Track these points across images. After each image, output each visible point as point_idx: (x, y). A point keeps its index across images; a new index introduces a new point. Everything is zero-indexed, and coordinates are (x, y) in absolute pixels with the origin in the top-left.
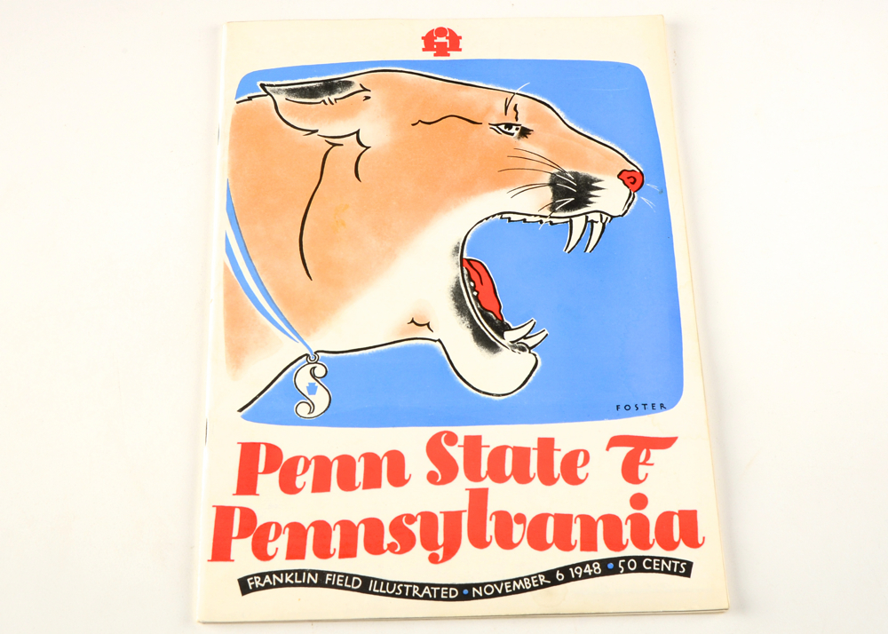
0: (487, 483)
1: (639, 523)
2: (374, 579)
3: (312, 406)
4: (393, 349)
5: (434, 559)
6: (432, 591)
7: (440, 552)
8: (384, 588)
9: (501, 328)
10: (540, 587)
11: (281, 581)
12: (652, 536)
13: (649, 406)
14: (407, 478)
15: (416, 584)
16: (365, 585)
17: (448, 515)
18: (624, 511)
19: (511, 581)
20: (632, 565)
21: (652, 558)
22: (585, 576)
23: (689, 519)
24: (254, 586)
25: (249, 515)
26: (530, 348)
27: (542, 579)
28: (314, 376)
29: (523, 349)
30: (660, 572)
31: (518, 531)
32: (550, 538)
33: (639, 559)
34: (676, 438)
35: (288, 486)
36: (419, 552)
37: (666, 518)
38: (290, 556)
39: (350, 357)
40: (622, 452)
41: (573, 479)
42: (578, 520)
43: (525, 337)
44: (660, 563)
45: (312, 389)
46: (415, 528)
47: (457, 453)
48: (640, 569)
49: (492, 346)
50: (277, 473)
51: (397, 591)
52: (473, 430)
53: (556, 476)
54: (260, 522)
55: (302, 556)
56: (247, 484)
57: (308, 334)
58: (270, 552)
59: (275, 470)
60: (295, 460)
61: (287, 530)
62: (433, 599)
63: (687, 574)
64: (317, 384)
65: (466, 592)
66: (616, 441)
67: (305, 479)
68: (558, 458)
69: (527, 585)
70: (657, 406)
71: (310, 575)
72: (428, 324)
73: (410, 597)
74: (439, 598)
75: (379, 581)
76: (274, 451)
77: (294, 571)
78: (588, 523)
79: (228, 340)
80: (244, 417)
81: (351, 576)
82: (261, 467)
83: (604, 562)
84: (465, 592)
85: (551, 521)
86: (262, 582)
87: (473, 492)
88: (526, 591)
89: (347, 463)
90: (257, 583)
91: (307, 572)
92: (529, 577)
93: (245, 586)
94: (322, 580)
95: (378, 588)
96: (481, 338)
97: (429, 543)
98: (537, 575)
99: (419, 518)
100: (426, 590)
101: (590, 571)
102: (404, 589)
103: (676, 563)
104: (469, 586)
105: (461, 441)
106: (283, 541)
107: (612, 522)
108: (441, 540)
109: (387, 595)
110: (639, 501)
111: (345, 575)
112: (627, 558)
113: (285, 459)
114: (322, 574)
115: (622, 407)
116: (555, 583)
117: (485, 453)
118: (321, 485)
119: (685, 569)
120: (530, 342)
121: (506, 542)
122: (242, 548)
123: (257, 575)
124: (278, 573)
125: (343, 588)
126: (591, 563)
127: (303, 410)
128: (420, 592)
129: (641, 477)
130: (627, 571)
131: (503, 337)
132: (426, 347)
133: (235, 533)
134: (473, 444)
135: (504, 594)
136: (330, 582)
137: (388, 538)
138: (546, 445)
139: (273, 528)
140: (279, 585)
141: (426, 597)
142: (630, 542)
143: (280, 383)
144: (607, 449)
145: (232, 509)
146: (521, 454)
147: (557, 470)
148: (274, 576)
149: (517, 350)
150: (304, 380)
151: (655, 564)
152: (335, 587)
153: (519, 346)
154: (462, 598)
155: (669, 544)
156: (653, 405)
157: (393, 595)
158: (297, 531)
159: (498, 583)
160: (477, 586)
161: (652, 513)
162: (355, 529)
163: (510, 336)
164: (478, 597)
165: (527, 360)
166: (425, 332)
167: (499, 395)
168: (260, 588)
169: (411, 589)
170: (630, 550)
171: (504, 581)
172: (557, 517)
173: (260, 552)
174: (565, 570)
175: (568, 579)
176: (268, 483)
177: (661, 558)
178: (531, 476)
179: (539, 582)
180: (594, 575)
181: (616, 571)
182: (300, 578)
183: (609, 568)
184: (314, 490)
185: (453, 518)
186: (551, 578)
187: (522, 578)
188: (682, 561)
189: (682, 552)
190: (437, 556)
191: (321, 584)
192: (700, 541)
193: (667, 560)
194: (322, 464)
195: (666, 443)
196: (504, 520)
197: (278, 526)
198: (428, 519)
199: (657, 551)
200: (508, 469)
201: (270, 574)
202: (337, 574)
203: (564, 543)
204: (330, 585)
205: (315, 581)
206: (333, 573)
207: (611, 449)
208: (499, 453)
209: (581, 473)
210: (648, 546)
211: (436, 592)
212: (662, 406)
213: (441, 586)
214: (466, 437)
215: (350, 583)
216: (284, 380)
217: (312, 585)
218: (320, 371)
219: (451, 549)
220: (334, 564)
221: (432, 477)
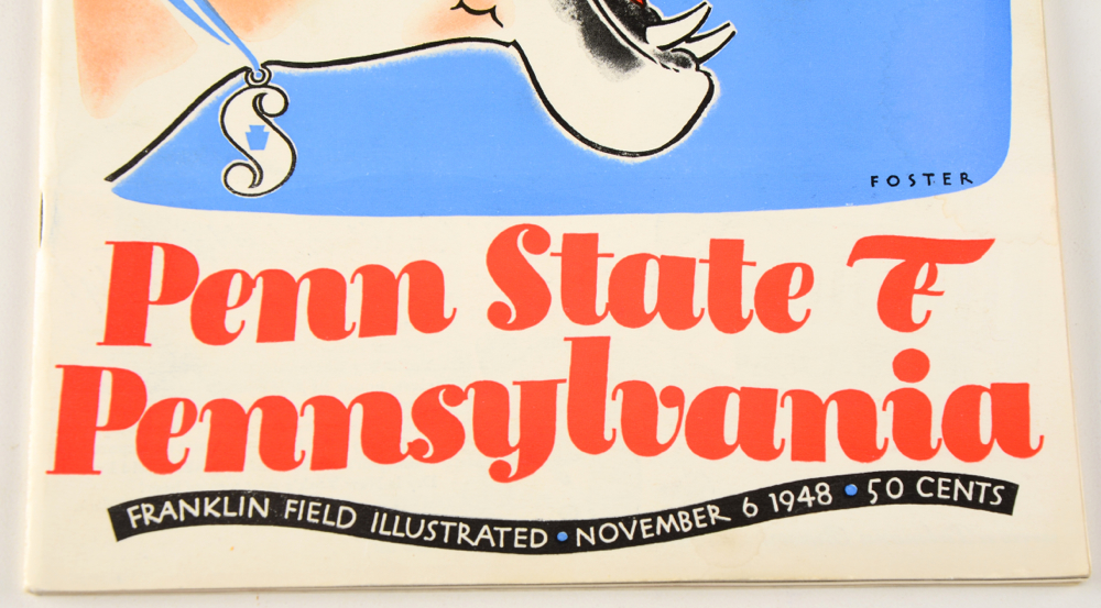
0: (608, 327)
1: (911, 409)
2: (382, 510)
3: (258, 173)
4: (421, 60)
5: (500, 473)
6: (496, 535)
7: (513, 460)
8: (401, 528)
9: (642, 21)
10: (710, 529)
11: (196, 513)
12: (936, 432)
13: (938, 179)
14: (447, 315)
15: (465, 521)
16: (365, 521)
17: (528, 388)
18: (880, 384)
19: (653, 516)
20: (895, 488)
21: (936, 475)
22: (801, 509)
23: (1013, 402)
24: (140, 522)
25: (129, 385)
26: (699, 61)
27: (715, 515)
28: (260, 112)
29: (684, 63)
30: (950, 502)
31: (667, 421)
32: (731, 433)
33: (910, 477)
34: (991, 242)
35: (210, 328)
36: (471, 460)
37: (965, 399)
38: (213, 464)
39: (335, 74)
40: (881, 268)
41: (778, 320)
42: (789, 400)
43: (688, 39)
44: (952, 485)
45: (257, 138)
46: (464, 413)
47: (548, 267)
48: (911, 497)
49: (620, 56)
50: (187, 303)
51: (426, 532)
52: (580, 224)
53: (745, 315)
54: (153, 398)
55: (237, 464)
56: (126, 324)
57: (248, 28)
58: (174, 455)
59: (183, 297)
60: (223, 278)
61: (208, 413)
62: (497, 549)
63: (1007, 508)
64: (268, 128)
65: (563, 536)
66: (868, 248)
67: (244, 316)
68: (750, 280)
69: (685, 523)
70: (955, 178)
71: (253, 502)
72: (492, 11)
73: (453, 544)
74: (509, 548)
75: (392, 514)
76: (180, 262)
77: (222, 494)
78: (808, 407)
79: (83, 35)
80: (118, 192)
81: (335, 504)
82: (155, 290)
83: (837, 483)
84: (561, 537)
85: (733, 403)
86: (156, 514)
87: (578, 344)
88: (682, 535)
89: (327, 284)
90: (148, 517)
91: (248, 495)
92: (689, 509)
93: (123, 522)
94: (278, 511)
95: (389, 527)
96: (600, 41)
97: (492, 440)
98: (704, 505)
99: (472, 393)
100: (485, 533)
101: (809, 500)
102: (440, 530)
103: (984, 485)
104: (570, 526)
105: (556, 245)
106: (201, 432)
107: (856, 406)
108: (514, 437)
109: (406, 541)
110: (912, 364)
111: (324, 501)
112: (885, 475)
113: (202, 277)
114: (278, 500)
115: (882, 180)
116: (740, 521)
117: (605, 269)
118: (276, 326)
119: (1003, 498)
120: (699, 49)
121: (643, 441)
122: (116, 448)
123: (147, 500)
124: (189, 498)
125: (320, 527)
126: (811, 483)
127: (240, 179)
128: (473, 536)
129: (917, 317)
130: (884, 500)
131: (644, 39)
132: (488, 57)
133: (103, 418)
134: (581, 252)
135: (638, 541)
136: (293, 515)
137: (410, 432)
138: (727, 255)
139: (180, 410)
140: (191, 521)
141: (484, 546)
142: (892, 444)
143: (191, 125)
144: (850, 263)
145: (95, 373)
146: (677, 271)
147: (748, 303)
148: (182, 504)
149: (671, 65)
150: (240, 118)
151: (941, 488)
152: (305, 525)
153: (678, 56)
154: (555, 547)
155: (970, 448)
156: (946, 176)
157: (419, 542)
158: (228, 416)
159: (627, 521)
160: (585, 525)
161: (937, 390)
162: (345, 413)
163: (657, 36)
164: (586, 547)
165: (691, 85)
166: (485, 27)
167: (633, 155)
168: (153, 527)
169: (454, 531)
170: (895, 460)
171: (639, 517)
172: (748, 395)
173: (154, 456)
174: (760, 496)
175: (766, 514)
176: (169, 322)
177: (953, 476)
178: (696, 313)
179: (707, 520)
180: (817, 508)
181: (861, 500)
182: (234, 506)
183: (847, 493)
184: (264, 336)
185: (538, 395)
186: (732, 512)
187: (674, 512)
188: (995, 482)
189: (994, 464)
190: (507, 467)
191: (276, 519)
192: (1034, 444)
193: (965, 479)
194: (279, 286)
195: (970, 251)
196: (640, 399)
197: (189, 406)
198: (490, 396)
199: (944, 461)
200: (650, 300)
201: (174, 499)
202: (308, 499)
203: (758, 444)
204: (293, 522)
205: (264, 514)
206: (299, 498)
207: (858, 263)
208: (631, 270)
209: (795, 310)
210: (929, 453)
211: (503, 537)
212: (964, 177)
213: (514, 524)
214: (567, 238)
215: (332, 517)
216: (199, 119)
217: (257, 520)
218: (273, 103)
219: (535, 453)
220: (303, 481)
221: (497, 315)
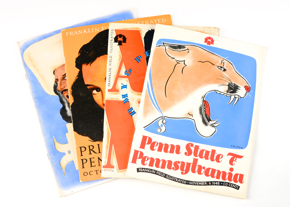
0: (198, 158)
1: (230, 174)
2: (168, 175)
3: (161, 130)
4: (183, 120)
5: (182, 173)
6: (180, 181)
7: (184, 172)
8: (170, 178)
9: (209, 120)
10: (205, 185)
11: (147, 171)
12: (232, 178)
13: (239, 147)
14: (180, 152)
15: (177, 178)
16: (165, 176)
17: (188, 163)
18: (228, 171)
19: (199, 182)
20: (226, 184)
21: (231, 184)
22: (216, 185)
23: (242, 176)
24: (140, 171)
25: (142, 153)
26: (215, 127)
27: (206, 183)
28: (163, 123)
29: (213, 127)
30: (232, 187)
31: (203, 171)
32: (210, 174)
33: (228, 183)
34: (243, 156)
35: (152, 148)
36: (179, 171)
37: (236, 175)
38: (150, 165)
39: (172, 119)
40: (231, 157)
41: (218, 161)
42: (217, 171)
43: (214, 124)
44: (233, 185)
45: (162, 126)
46: (180, 165)
47: (193, 149)
48: (228, 186)
49: (206, 124)
50: (150, 145)
51: (172, 179)
52: (197, 144)
53: (214, 159)
54: (144, 156)
55: (152, 166)
56: (142, 146)
57: (163, 111)
58: (145, 163)
59: (150, 144)
60: (155, 142)
61: (150, 159)
62: (180, 183)
63: (238, 189)
64: (163, 125)
65: (188, 182)
66: (230, 154)
67: (156, 148)
68: (216, 155)
69: (202, 184)
70: (241, 148)
71: (153, 171)
72: (192, 115)
73: (175, 181)
74: (182, 183)
75: (169, 176)
76: (150, 139)
77: (150, 169)
78: (219, 172)
79: (144, 109)
80: (145, 129)
81: (163, 173)
82: (147, 142)
83: (220, 182)
84: (188, 183)
85: (211, 170)
86: (142, 170)
87: (194, 159)
88: (202, 185)
89: (167, 145)
90: (141, 170)
91: (153, 170)
92: (203, 182)
93: (138, 170)
94: (156, 173)
95: (168, 177)
96: (204, 121)
97: (182, 169)
98: (205, 182)
99: (181, 163)
100: (179, 180)
101: (217, 184)
102: (174, 179)
103: (236, 186)
104: (189, 181)
105: (194, 146)
106: (149, 161)
107: (224, 173)
108: (185, 169)
109: (170, 179)
110: (231, 170)
111: (161, 173)
112: (226, 182)
113: (152, 142)
114: (156, 171)
115: (233, 146)
116: (208, 185)
117: (199, 150)
118: (160, 150)
119: (238, 188)
120: (215, 125)
121: (199, 173)
122: (139, 161)
123: (141, 168)
124: (146, 169)
125: (160, 176)
126: (217, 182)
127: (159, 130)
128: (178, 180)
129: (233, 164)
130: (225, 185)
131: (209, 122)
132: (190, 121)
133: (138, 157)
134: (197, 148)
135: (196, 185)
136: (158, 173)
137: (173, 166)
138: (214, 152)
139: (147, 158)
140: (146, 172)
141: (179, 182)
142: (227, 179)
143: (154, 123)
144: (227, 156)
145: (138, 151)
146: (208, 152)
147: (215, 158)
148: (145, 169)
149: (212, 127)
150: (160, 123)
151: (231, 185)
152: (159, 175)
153: (212, 126)
154: (187, 184)
155: (236, 181)
156: (240, 147)
157: (171, 180)
158: (152, 160)
159: (196, 182)
160: (191, 182)
161: (234, 173)
162: (166, 162)
163: (211, 122)
164: (190, 184)
165: (213, 129)
166: (191, 117)
167: (205, 137)
168: (142, 172)
169: (176, 179)
170: (227, 181)
171: (197, 182)
172: (212, 169)
173: (143, 163)
174: (211, 182)
175: (212, 185)
176: (148, 147)
177: (233, 184)
178: (209, 158)
179: (205, 184)
180: (217, 185)
181: (222, 185)
182: (151, 171)
183: (221, 184)
184: (158, 151)
185: (189, 164)
186: (208, 184)
187: (201, 182)
188: (238, 186)
189: (238, 184)
190: (183, 173)
191: (155, 173)
192: (243, 182)
193: (234, 185)
194: (161, 145)
195: (241, 157)
196: (200, 167)
197: (148, 157)
198: (183, 163)
199: (233, 182)
200: (204, 155)
201: (144, 169)
202: (160, 172)
203: (213, 176)
204: (157, 174)
205: (154, 173)
206: (159, 171)
207: (228, 156)
208: (202, 151)
209: (220, 160)
210: (231, 181)
211: (181, 181)
212: (242, 148)
213: (183, 180)
214: (195, 145)
215: (162, 175)
216: (156, 122)
217: (153, 173)
218: (164, 122)
219: (187, 172)
220: (159, 169)
221: (186, 153)
